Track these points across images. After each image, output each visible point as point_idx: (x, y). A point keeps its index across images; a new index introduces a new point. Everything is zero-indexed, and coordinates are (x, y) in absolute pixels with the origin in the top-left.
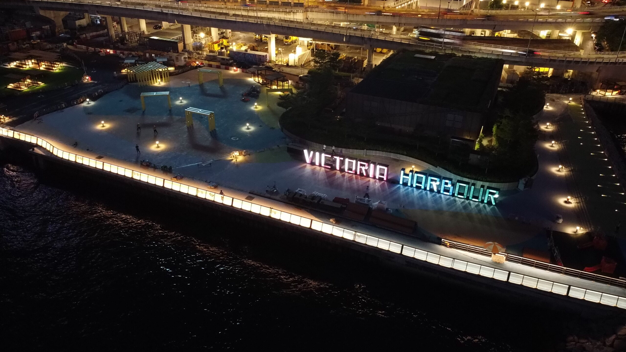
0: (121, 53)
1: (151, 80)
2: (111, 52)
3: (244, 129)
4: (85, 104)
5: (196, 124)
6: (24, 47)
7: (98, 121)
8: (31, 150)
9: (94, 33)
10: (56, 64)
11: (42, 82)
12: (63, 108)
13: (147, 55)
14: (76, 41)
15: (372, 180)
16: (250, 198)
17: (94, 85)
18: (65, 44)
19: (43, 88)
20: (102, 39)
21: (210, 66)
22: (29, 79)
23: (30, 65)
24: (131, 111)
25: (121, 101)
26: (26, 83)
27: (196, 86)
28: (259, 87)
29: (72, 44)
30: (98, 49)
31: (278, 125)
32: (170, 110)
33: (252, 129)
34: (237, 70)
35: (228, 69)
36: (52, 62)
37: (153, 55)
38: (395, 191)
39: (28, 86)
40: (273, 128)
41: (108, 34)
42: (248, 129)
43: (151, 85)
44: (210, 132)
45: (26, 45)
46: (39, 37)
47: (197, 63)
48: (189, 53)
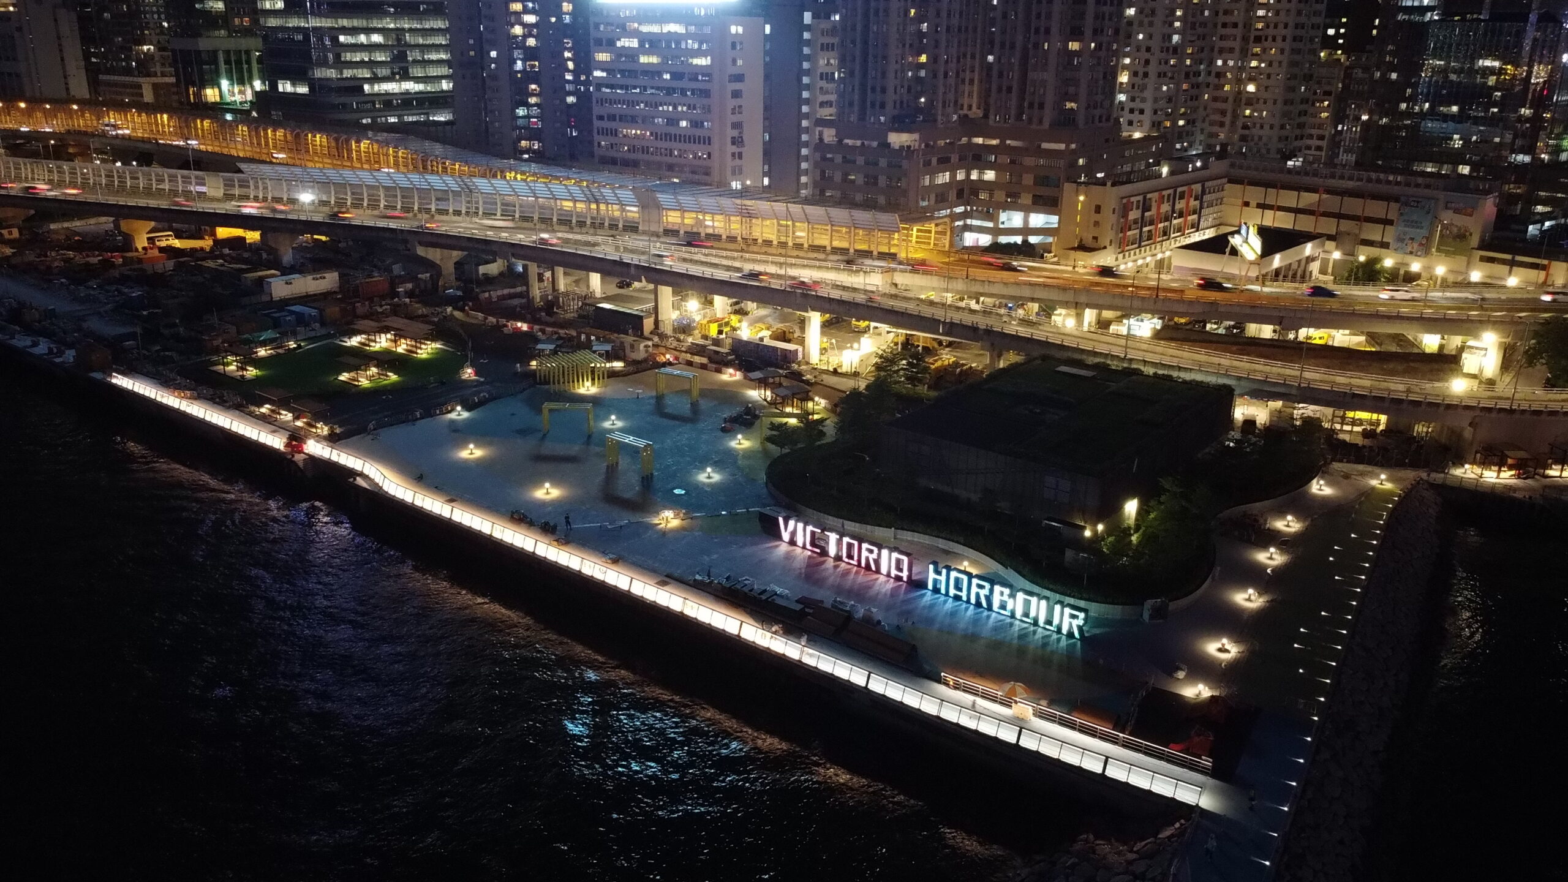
0: (541, 330)
1: (573, 382)
2: (525, 327)
3: (702, 477)
4: (453, 416)
5: (624, 463)
6: (380, 310)
7: (463, 444)
8: (351, 480)
9: (506, 291)
10: (425, 344)
11: (395, 374)
12: (417, 419)
13: (583, 337)
14: (470, 304)
15: (882, 579)
16: (662, 583)
17: (478, 384)
18: (449, 309)
19: (394, 384)
20: (516, 302)
21: (690, 363)
22: (375, 366)
23: (382, 342)
24: (523, 432)
25: (513, 414)
26: (368, 373)
27: (652, 397)
28: (764, 407)
29: (462, 310)
30: (503, 321)
31: (762, 477)
32: (589, 437)
33: (716, 477)
34: (735, 375)
35: (719, 371)
36: (419, 339)
37: (593, 338)
38: (914, 598)
39: (370, 378)
40: (754, 480)
41: (525, 295)
42: (709, 477)
43: (573, 391)
44: (643, 478)
45: (385, 307)
46: (410, 294)
47: (668, 356)
48: (663, 336)
